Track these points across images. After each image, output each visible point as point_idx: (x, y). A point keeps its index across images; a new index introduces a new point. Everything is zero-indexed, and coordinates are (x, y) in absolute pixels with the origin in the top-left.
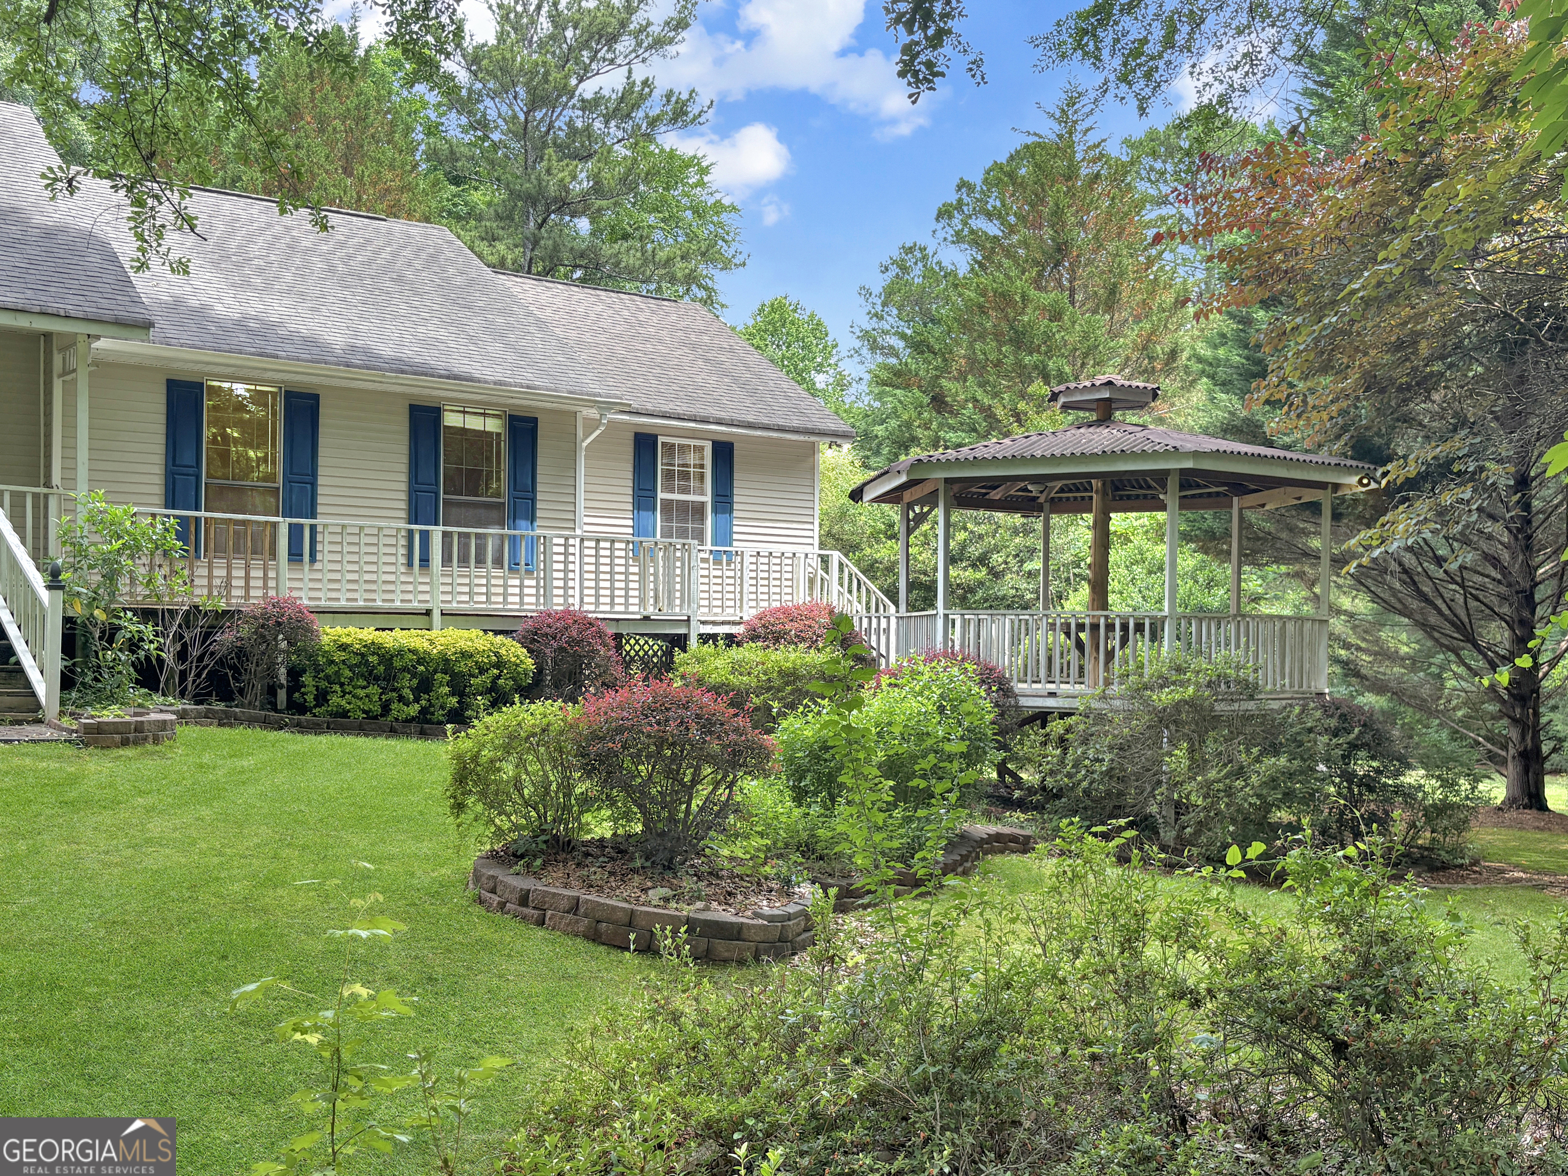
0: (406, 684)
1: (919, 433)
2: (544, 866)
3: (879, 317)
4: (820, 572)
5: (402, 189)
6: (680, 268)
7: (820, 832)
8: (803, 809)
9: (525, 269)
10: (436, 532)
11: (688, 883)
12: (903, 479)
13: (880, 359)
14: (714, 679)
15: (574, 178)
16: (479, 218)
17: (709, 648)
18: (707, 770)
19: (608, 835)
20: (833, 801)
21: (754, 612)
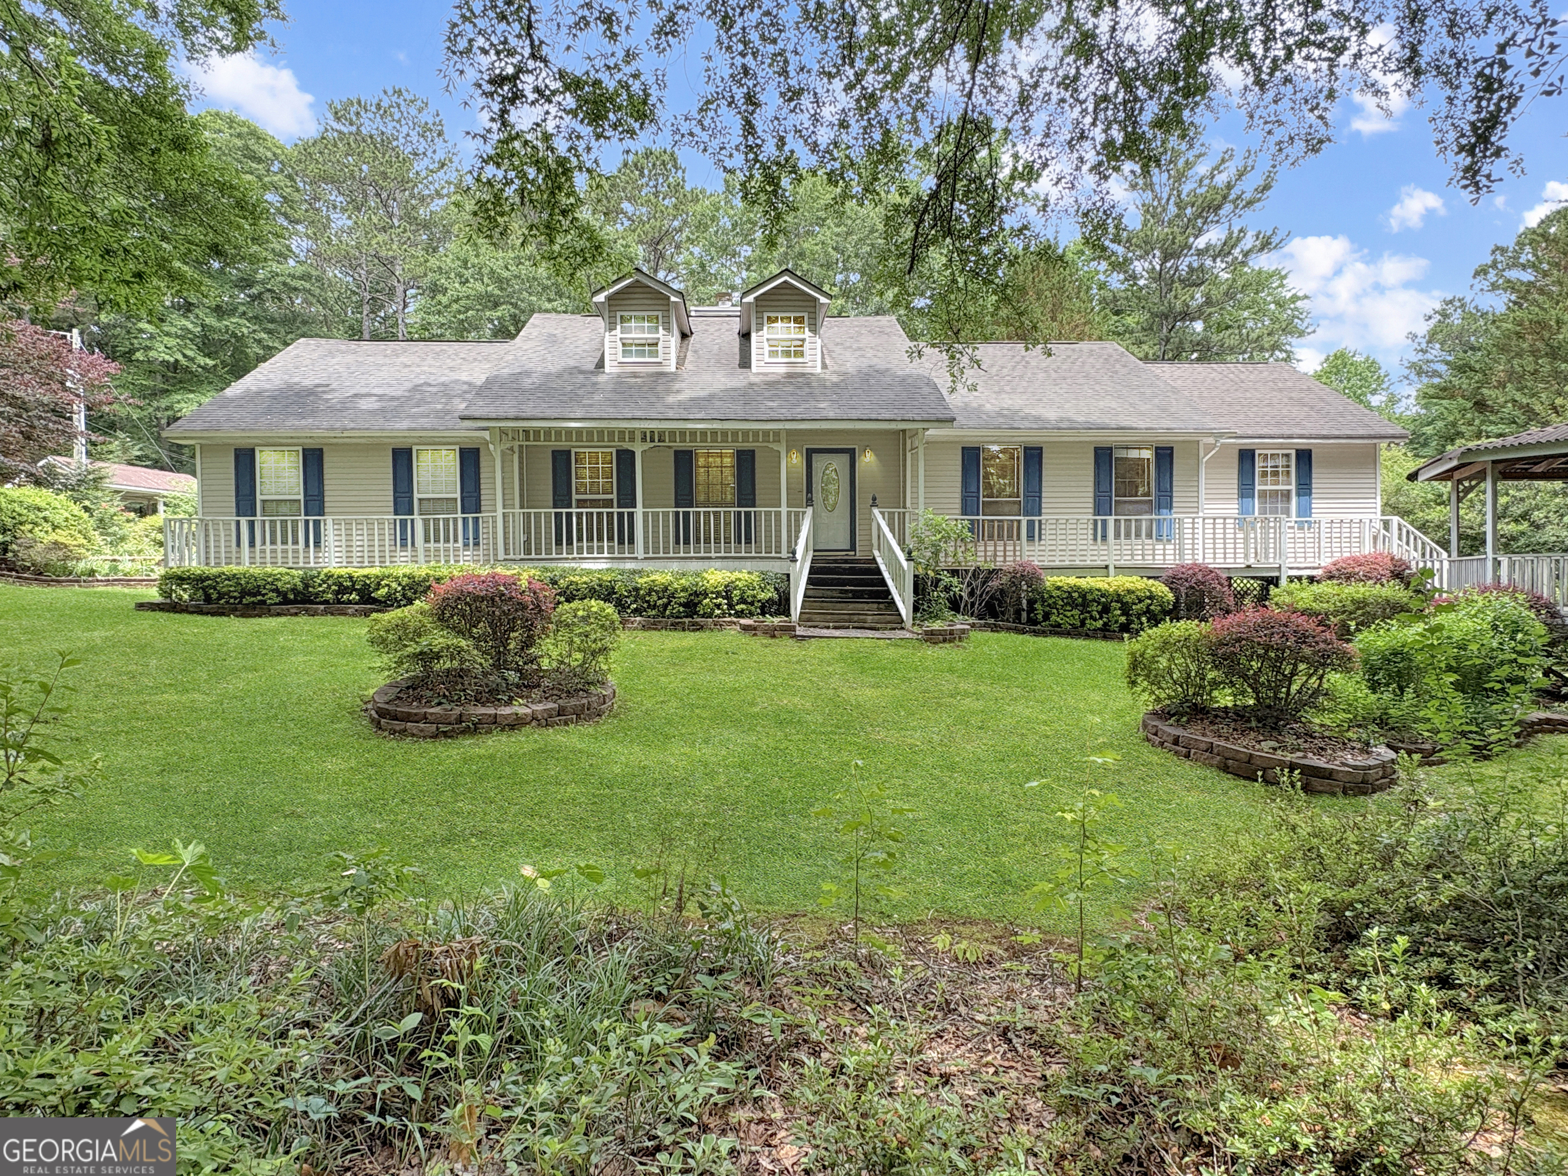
0: (1095, 609)
1: (1463, 429)
2: (1188, 722)
3: (1424, 351)
4: (1383, 531)
5: (1085, 324)
6: (1267, 342)
7: (1391, 711)
8: (1378, 695)
9: (1162, 358)
10: (1111, 519)
11: (1290, 740)
12: (1455, 463)
13: (1425, 380)
14: (1301, 605)
15: (1192, 298)
16: (1132, 332)
17: (1296, 585)
18: (1302, 666)
19: (1230, 705)
20: (1402, 691)
21: (1329, 560)
